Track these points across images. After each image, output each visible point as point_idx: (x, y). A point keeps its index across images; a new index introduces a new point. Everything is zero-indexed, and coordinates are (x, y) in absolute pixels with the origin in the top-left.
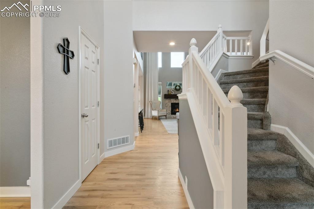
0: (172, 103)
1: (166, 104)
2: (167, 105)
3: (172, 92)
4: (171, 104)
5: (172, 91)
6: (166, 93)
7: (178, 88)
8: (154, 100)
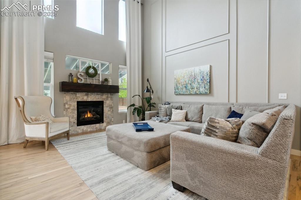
0: (78, 102)
1: (65, 105)
2: (67, 106)
3: (79, 78)
4: (76, 103)
5: (79, 76)
6: (66, 80)
7: (91, 71)
8: (31, 94)
